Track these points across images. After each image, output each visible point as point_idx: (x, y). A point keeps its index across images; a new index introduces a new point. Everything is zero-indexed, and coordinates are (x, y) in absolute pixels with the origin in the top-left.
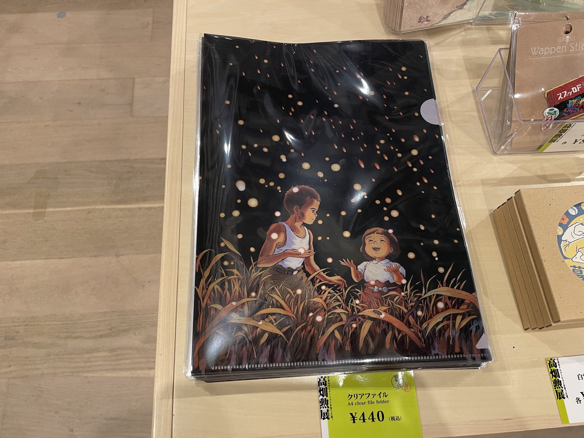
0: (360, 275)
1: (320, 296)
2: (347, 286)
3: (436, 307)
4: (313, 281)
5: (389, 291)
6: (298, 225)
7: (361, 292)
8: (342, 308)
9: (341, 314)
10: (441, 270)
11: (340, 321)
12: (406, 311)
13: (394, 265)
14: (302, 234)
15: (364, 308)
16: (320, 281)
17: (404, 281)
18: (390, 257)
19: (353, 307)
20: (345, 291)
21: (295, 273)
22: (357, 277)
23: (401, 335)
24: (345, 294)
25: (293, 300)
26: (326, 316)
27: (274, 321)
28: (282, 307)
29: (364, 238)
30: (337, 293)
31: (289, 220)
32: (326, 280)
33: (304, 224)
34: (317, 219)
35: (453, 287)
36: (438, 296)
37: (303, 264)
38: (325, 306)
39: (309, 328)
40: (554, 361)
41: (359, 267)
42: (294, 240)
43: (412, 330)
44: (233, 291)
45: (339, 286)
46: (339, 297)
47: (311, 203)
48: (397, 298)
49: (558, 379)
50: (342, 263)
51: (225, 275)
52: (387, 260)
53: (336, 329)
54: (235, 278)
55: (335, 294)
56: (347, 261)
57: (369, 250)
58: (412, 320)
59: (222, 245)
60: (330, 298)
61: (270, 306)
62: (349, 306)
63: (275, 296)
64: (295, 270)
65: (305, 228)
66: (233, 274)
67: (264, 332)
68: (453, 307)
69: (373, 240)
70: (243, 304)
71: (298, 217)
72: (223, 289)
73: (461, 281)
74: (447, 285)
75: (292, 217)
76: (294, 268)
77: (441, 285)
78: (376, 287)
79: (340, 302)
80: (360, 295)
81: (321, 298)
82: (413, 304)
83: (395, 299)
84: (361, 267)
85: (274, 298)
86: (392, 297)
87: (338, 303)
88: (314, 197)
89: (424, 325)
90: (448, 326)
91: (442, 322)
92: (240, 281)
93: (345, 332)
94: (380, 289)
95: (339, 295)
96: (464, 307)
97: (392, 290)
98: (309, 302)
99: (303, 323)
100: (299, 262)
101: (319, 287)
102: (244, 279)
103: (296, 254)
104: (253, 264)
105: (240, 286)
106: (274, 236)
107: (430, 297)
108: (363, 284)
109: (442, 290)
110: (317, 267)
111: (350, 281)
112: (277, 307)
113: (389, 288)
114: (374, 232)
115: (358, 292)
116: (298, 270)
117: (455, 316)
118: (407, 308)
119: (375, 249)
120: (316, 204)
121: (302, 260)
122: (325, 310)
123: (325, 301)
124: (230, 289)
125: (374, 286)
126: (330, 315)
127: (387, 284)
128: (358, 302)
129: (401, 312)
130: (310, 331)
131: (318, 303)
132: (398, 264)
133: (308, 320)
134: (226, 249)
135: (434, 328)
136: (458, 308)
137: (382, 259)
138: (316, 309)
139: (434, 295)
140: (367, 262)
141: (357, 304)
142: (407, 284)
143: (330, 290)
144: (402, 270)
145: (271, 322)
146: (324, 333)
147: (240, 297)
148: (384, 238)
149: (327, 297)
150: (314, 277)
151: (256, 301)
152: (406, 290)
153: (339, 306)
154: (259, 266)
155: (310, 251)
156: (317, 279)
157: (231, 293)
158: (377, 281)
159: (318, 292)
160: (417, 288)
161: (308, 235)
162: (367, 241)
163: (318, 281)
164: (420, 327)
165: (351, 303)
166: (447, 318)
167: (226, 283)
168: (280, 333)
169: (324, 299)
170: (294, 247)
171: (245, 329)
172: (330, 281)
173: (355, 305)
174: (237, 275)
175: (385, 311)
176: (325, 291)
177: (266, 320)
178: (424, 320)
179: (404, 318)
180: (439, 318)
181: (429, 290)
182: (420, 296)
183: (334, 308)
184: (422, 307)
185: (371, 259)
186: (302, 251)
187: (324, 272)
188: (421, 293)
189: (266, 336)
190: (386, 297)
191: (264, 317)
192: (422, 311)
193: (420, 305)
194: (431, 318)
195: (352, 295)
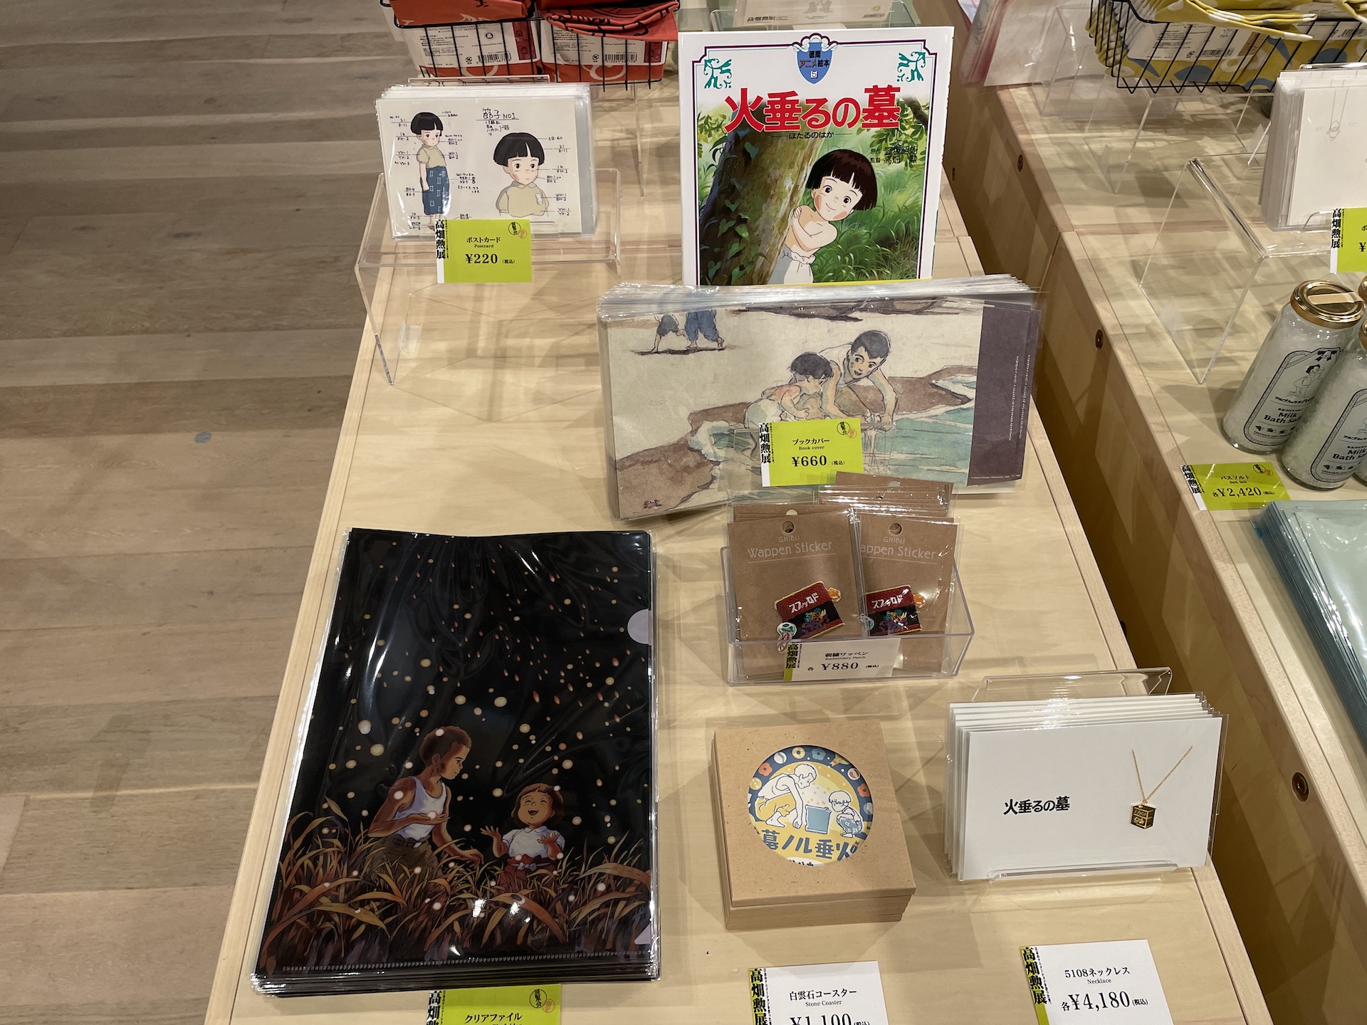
0: (504, 848)
1: (445, 876)
2: (483, 863)
3: (596, 890)
4: (439, 856)
5: (538, 868)
6: (434, 780)
7: (500, 871)
8: (471, 893)
9: (467, 900)
10: (612, 840)
11: (464, 909)
12: (554, 894)
13: (552, 833)
14: (436, 793)
15: (499, 892)
16: (449, 856)
17: (560, 856)
18: (549, 824)
19: (486, 890)
20: (480, 869)
21: (417, 845)
22: (499, 849)
23: (540, 927)
24: (479, 873)
25: (407, 881)
26: (447, 903)
27: (376, 909)
28: (390, 890)
29: (520, 798)
30: (468, 872)
31: (423, 774)
32: (456, 853)
33: (443, 780)
34: (462, 772)
35: (622, 863)
36: (601, 874)
37: (431, 833)
38: (449, 890)
39: (421, 919)
40: (759, 973)
41: (505, 837)
42: (424, 801)
43: (557, 920)
44: (329, 868)
45: (473, 862)
46: (469, 878)
47: (458, 750)
48: (548, 877)
49: (761, 999)
50: (484, 832)
51: (321, 847)
52: (545, 827)
53: (456, 919)
54: (334, 851)
55: (465, 873)
56: (490, 829)
57: (523, 815)
58: (559, 907)
59: (325, 806)
60: (457, 879)
61: (375, 890)
62: (481, 889)
63: (385, 877)
64: (418, 842)
65: (443, 784)
66: (332, 845)
67: (360, 923)
68: (617, 890)
69: (531, 800)
70: (339, 886)
71: (435, 770)
72: (315, 865)
73: (634, 854)
74: (615, 861)
75: (427, 770)
76: (417, 838)
77: (607, 861)
78: (522, 864)
79: (470, 883)
80: (498, 875)
81: (446, 879)
82: (566, 886)
83: (544, 880)
84: (507, 837)
85: (381, 878)
86: (540, 877)
87: (467, 886)
88: (462, 741)
89: (574, 915)
90: (605, 915)
91: (598, 909)
92: (340, 855)
93: (468, 924)
94: (527, 866)
95: (471, 875)
96: (631, 889)
97: (542, 868)
98: (428, 884)
99: (416, 911)
100: (426, 830)
101: (446, 864)
102: (346, 852)
103: (423, 819)
104: (363, 833)
105: (339, 862)
106: (399, 795)
107: (590, 877)
108: (506, 859)
109: (608, 868)
110: (447, 837)
111: (488, 855)
112: (385, 890)
113: (538, 865)
114: (534, 790)
115: (496, 871)
116: (422, 841)
117: (617, 902)
118: (556, 891)
119: (532, 813)
120: (464, 752)
121: (430, 827)
122: (447, 895)
123: (450, 883)
124: (324, 866)
125: (518, 862)
126: (452, 902)
127: (538, 859)
128: (493, 883)
129: (548, 897)
130: (423, 921)
131: (440, 885)
132: (556, 832)
133: (422, 907)
134: (328, 811)
135: (586, 917)
136: (623, 891)
137: (537, 826)
138: (435, 893)
139: (595, 873)
140: (516, 830)
141: (491, 887)
142: (563, 859)
143: (460, 868)
144: (561, 841)
145: (372, 910)
146: (439, 925)
147: (337, 877)
148: (546, 797)
149: (454, 877)
150: (442, 850)
151: (356, 882)
152: (561, 868)
153: (467, 889)
154: (369, 835)
155: (443, 815)
156: (445, 853)
157: (324, 870)
158: (525, 857)
159: (443, 871)
160: (574, 864)
161: (445, 792)
162: (523, 802)
163: (447, 855)
164: (567, 917)
165: (484, 885)
166: (606, 905)
167: (321, 858)
168: (381, 925)
169: (449, 880)
170: (423, 810)
171: (336, 918)
172: (462, 856)
173: (488, 888)
174: (337, 847)
175: (527, 896)
176: (453, 870)
177: (367, 907)
178: (576, 906)
179: (549, 904)
180: (595, 904)
181: (590, 868)
182: (578, 875)
183: (461, 892)
184: (577, 890)
185: (522, 826)
186: (432, 815)
187: (456, 844)
188: (580, 871)
189: (362, 928)
190: (532, 878)
191: (362, 904)
192: (576, 896)
193: (575, 887)
194: (585, 904)
195: (489, 874)
